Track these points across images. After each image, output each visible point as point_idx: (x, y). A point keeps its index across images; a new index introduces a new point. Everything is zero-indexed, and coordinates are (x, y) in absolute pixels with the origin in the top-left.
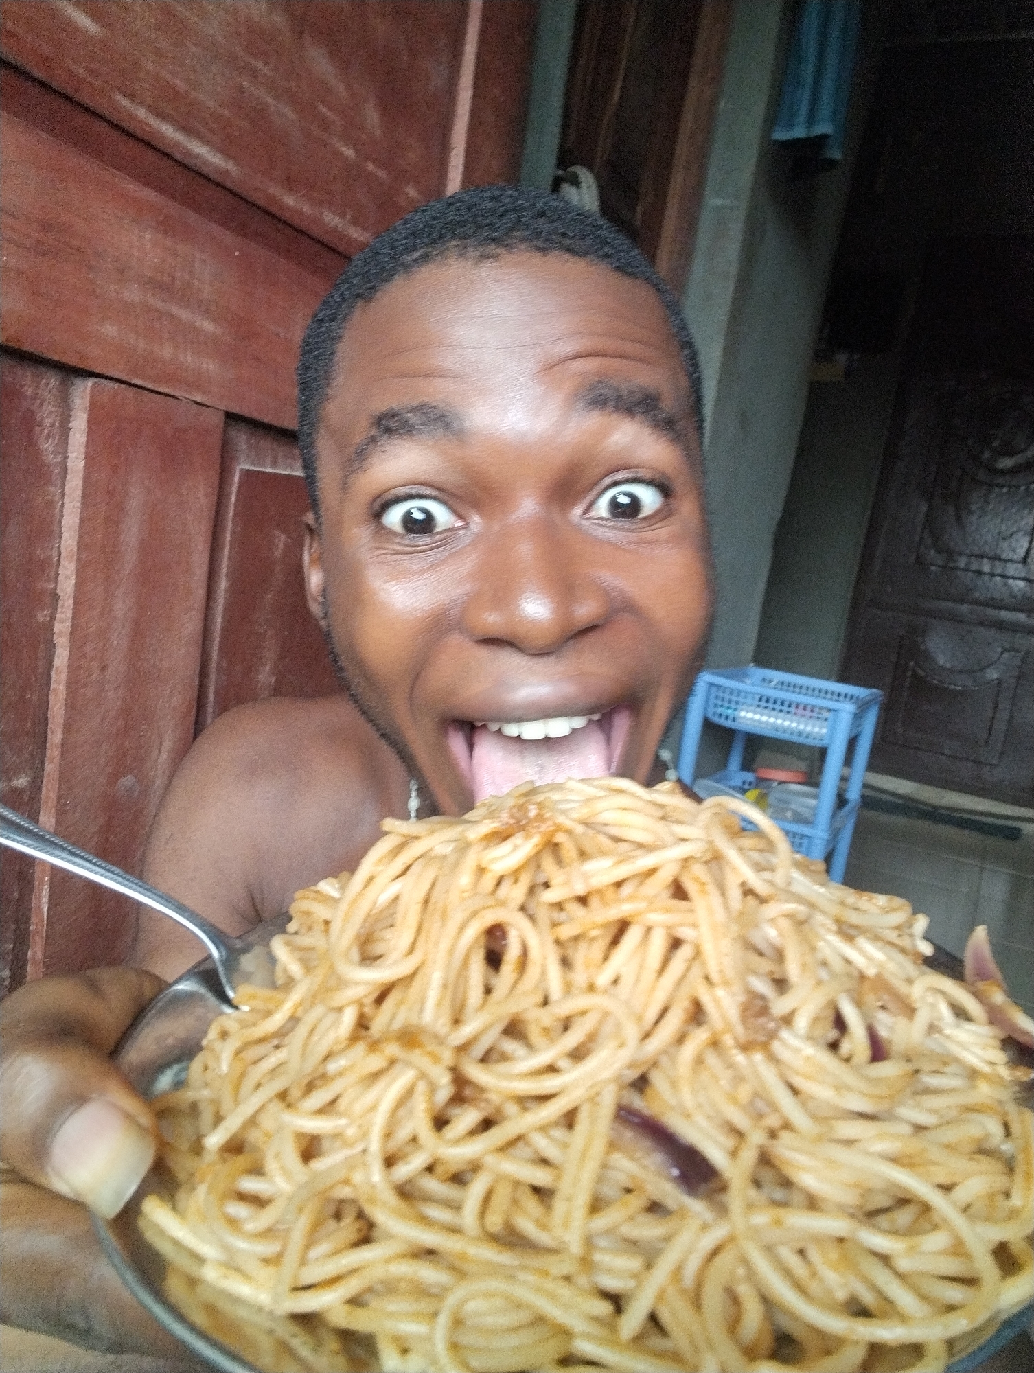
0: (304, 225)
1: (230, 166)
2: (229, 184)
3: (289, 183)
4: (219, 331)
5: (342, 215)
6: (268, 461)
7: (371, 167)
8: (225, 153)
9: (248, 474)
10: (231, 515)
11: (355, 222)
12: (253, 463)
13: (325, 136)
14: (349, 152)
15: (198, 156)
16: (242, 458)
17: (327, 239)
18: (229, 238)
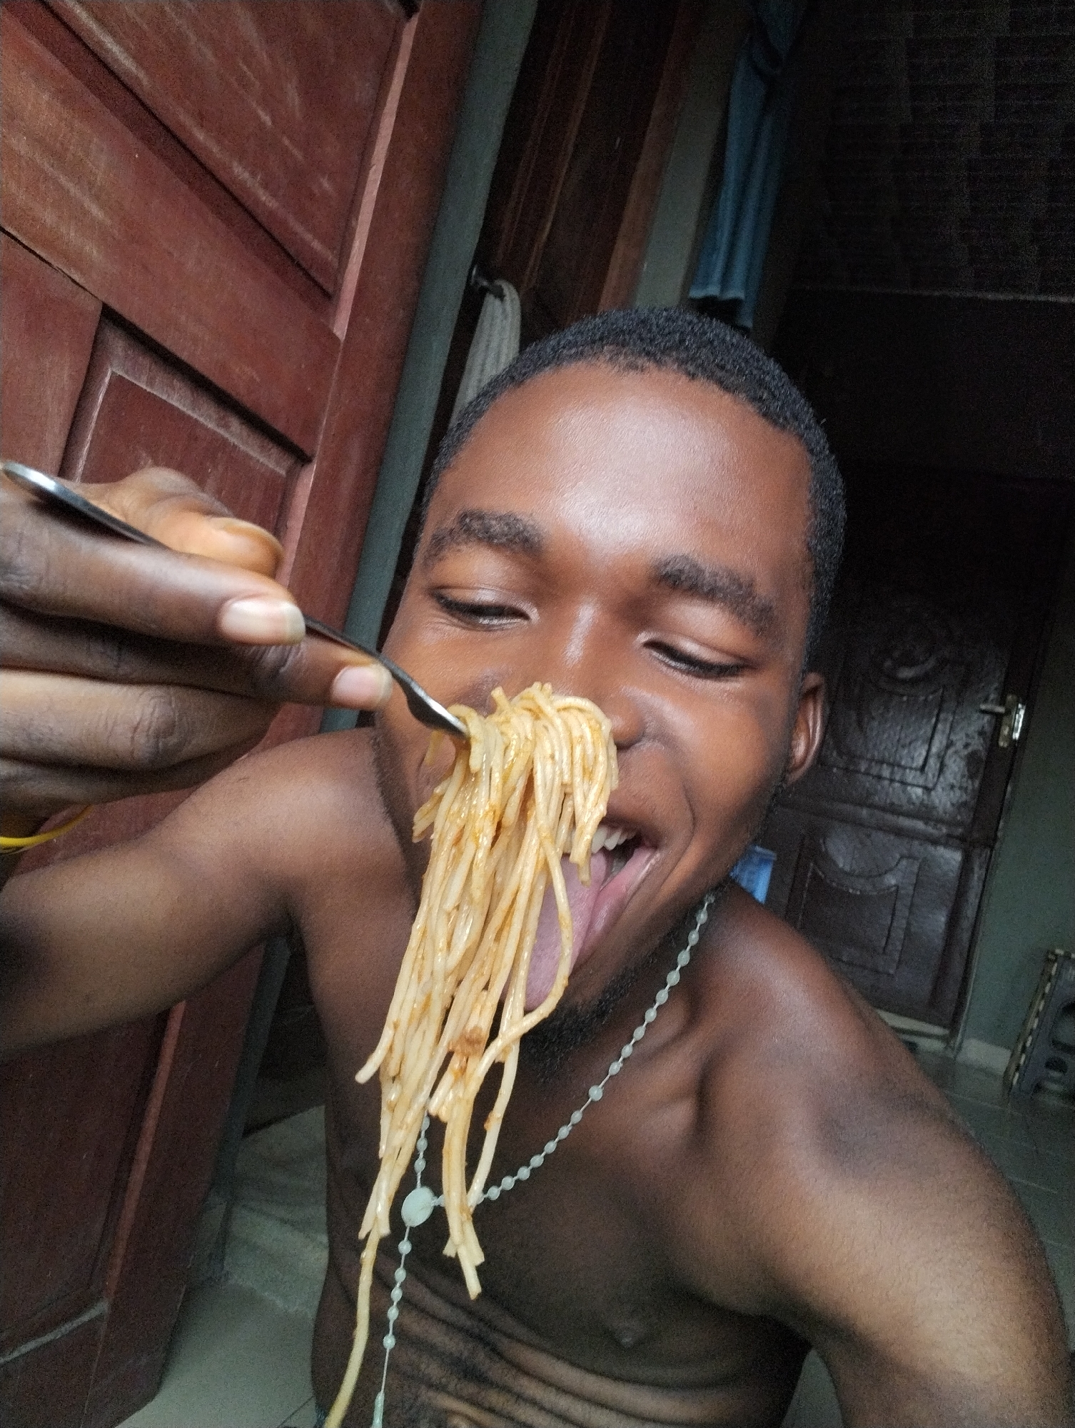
0: (210, 164)
1: (142, 75)
2: (137, 90)
3: (201, 118)
4: (109, 222)
5: (253, 174)
6: (144, 378)
8: (139, 62)
9: (118, 382)
10: (95, 414)
11: (266, 186)
12: (127, 372)
13: (242, 92)
14: (267, 119)
15: (108, 51)
16: (115, 362)
17: (233, 188)
18: (130, 138)
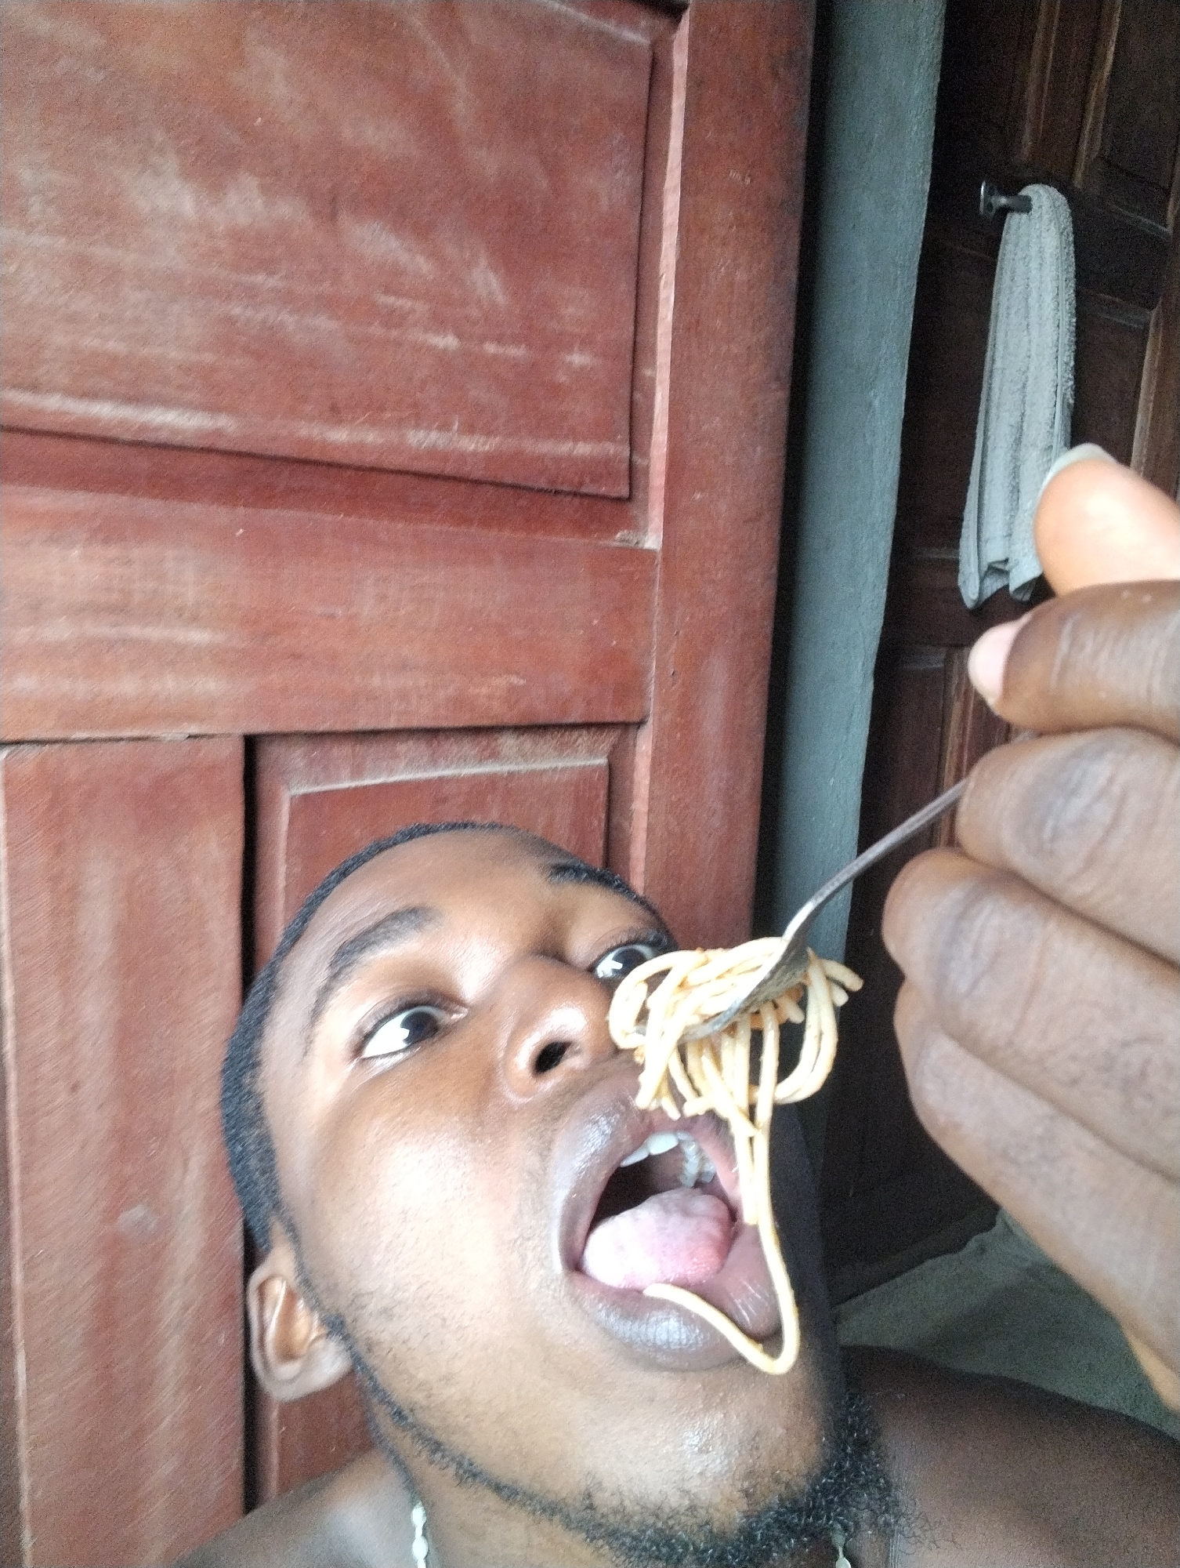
1: (221, 422)
3: (335, 413)
6: (346, 772)
7: (491, 348)
8: (213, 409)
9: (306, 800)
11: (470, 429)
12: (312, 783)
13: (394, 333)
14: (448, 342)
16: (293, 781)
17: (417, 466)
